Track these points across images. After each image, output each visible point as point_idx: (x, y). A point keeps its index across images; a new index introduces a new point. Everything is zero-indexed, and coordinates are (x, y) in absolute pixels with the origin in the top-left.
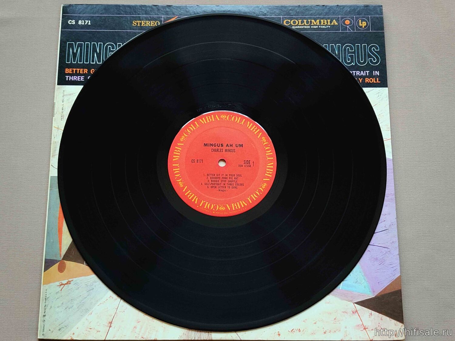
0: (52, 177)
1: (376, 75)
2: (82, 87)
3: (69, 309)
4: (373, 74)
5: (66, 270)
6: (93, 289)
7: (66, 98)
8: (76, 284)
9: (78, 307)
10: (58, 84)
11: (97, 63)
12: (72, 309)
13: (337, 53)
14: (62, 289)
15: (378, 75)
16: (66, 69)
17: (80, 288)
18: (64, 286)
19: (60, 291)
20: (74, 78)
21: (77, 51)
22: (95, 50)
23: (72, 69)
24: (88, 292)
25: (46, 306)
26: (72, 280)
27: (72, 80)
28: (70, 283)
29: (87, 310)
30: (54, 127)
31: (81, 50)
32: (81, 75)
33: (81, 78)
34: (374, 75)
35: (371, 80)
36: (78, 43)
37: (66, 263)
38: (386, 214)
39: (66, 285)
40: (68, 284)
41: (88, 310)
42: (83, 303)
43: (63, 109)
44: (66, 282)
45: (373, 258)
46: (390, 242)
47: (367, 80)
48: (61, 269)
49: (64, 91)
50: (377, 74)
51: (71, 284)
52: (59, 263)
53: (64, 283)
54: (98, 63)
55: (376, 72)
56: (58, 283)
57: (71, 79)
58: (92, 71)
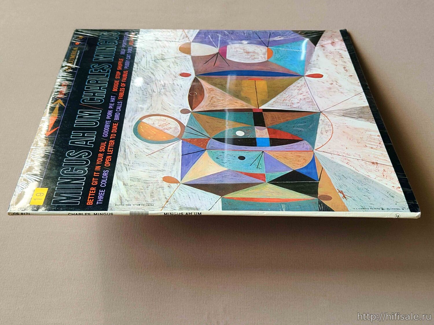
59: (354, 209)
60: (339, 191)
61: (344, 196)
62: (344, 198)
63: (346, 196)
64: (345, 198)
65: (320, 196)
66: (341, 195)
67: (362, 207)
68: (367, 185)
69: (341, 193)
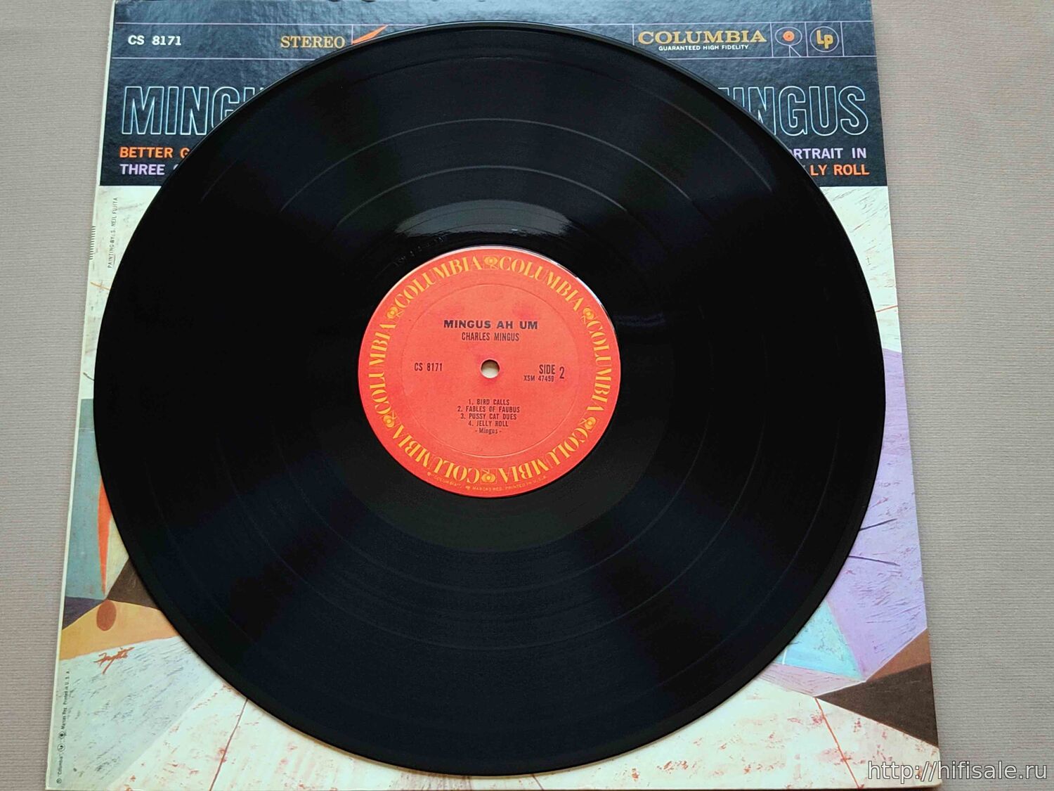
0: (84, 402)
1: (859, 157)
2: (158, 188)
3: (124, 717)
4: (852, 155)
5: (116, 623)
6: (182, 668)
7: (120, 217)
8: (138, 658)
9: (146, 713)
10: (102, 183)
11: (195, 134)
12: (129, 718)
13: (765, 106)
14: (107, 668)
15: (865, 156)
16: (122, 148)
17: (150, 667)
18: (110, 661)
19: (101, 676)
20: (141, 169)
21: (148, 106)
22: (190, 104)
23: (135, 148)
24: (168, 675)
25: (67, 712)
26: (132, 648)
27: (136, 173)
28: (125, 656)
29: (166, 721)
30: (92, 283)
31: (157, 103)
32: (158, 161)
33: (156, 168)
34: (854, 157)
35: (848, 170)
36: (150, 87)
37: (117, 607)
38: (889, 484)
39: (115, 661)
40: (121, 657)
41: (168, 720)
42: (158, 704)
43: (112, 241)
44: (116, 654)
45: (860, 590)
46: (901, 550)
47: (837, 169)
48: (105, 621)
49: (115, 199)
50: (861, 155)
51: (127, 659)
52: (99, 606)
53: (111, 656)
54: (197, 134)
55: (859, 150)
56: (95, 656)
57: (133, 171)
58: (183, 152)
59: (68, 672)
60: (125, 651)
61: (106, 658)
62: (102, 657)
63: (107, 663)
64: (103, 660)
65: (112, 604)
66: (112, 653)
67: (71, 692)
68: (143, 719)
69: (120, 653)
